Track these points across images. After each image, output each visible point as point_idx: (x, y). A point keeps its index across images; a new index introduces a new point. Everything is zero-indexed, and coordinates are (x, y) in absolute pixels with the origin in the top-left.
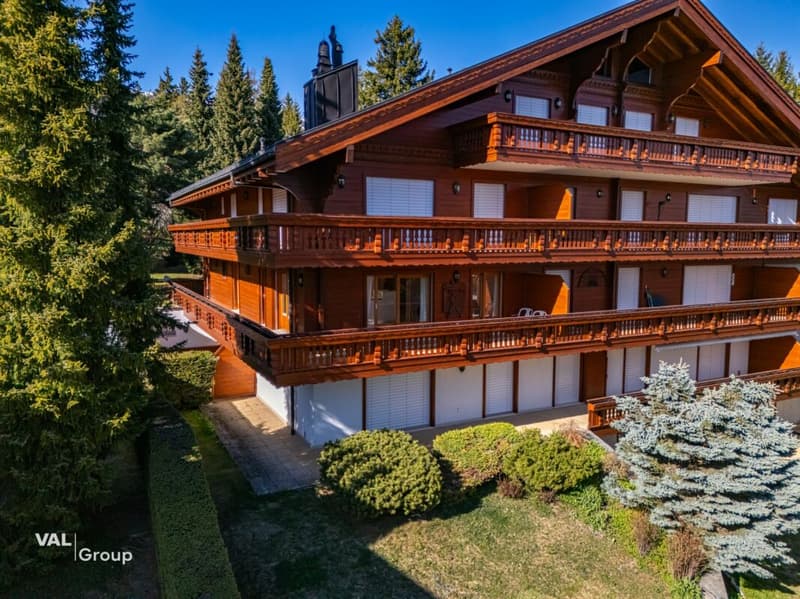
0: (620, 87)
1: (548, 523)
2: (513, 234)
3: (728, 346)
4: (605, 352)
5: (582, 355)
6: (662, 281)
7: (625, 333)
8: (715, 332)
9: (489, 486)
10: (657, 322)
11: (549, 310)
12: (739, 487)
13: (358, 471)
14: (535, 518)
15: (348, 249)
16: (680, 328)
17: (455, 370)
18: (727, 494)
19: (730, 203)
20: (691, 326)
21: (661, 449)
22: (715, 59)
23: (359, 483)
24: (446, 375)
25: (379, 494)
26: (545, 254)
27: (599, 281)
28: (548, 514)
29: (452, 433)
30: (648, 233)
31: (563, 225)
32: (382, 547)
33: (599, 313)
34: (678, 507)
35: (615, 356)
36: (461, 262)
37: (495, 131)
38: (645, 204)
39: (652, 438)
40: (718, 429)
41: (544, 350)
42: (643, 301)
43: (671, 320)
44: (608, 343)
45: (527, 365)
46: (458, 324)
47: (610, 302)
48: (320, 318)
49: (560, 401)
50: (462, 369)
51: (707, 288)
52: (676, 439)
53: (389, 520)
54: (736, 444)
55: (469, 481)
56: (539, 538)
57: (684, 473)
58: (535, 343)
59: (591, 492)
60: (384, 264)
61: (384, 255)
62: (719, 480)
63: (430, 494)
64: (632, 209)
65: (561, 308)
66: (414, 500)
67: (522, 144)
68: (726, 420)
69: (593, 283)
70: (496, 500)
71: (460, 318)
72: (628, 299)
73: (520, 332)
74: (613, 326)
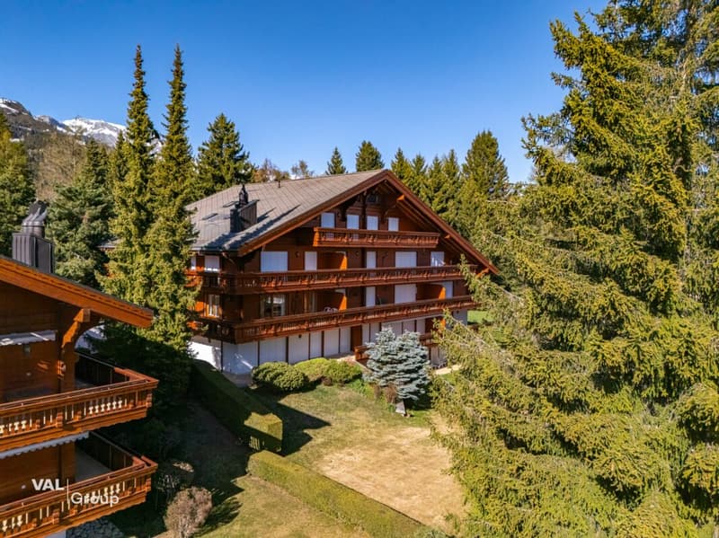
0: (364, 207)
1: (342, 393)
2: (321, 276)
3: (416, 321)
4: (361, 326)
5: (352, 328)
6: (386, 293)
7: (369, 317)
8: (407, 315)
9: (319, 382)
10: (382, 312)
11: (338, 308)
12: (406, 368)
13: (272, 374)
14: (337, 391)
15: (263, 286)
16: (392, 314)
17: (297, 336)
18: (403, 371)
19: (414, 254)
20: (397, 313)
21: (382, 359)
22: (402, 198)
23: (273, 379)
24: (293, 339)
25: (281, 382)
26: (337, 284)
27: (358, 294)
28: (342, 390)
29: (302, 363)
30: (379, 273)
31: (343, 272)
32: (282, 402)
33: (359, 309)
34: (388, 378)
35: (365, 328)
36: (304, 289)
37: (317, 234)
38: (377, 257)
39: (379, 355)
40: (401, 349)
41: (337, 325)
42: (377, 302)
43: (388, 310)
44: (363, 322)
45: (328, 333)
46: (298, 316)
47: (363, 303)
48: (242, 315)
49: (342, 351)
50: (300, 336)
51: (405, 295)
52: (386, 354)
53: (286, 392)
54: (406, 354)
55: (312, 379)
56: (340, 397)
57: (390, 366)
58: (334, 322)
59: (358, 381)
60: (276, 291)
61: (276, 288)
62: (401, 367)
63: (300, 382)
64: (371, 262)
65: (343, 307)
66: (294, 384)
67: (328, 239)
68: (403, 345)
69: (355, 295)
70: (322, 386)
71: (299, 313)
72: (370, 301)
73: (327, 318)
74: (365, 314)
